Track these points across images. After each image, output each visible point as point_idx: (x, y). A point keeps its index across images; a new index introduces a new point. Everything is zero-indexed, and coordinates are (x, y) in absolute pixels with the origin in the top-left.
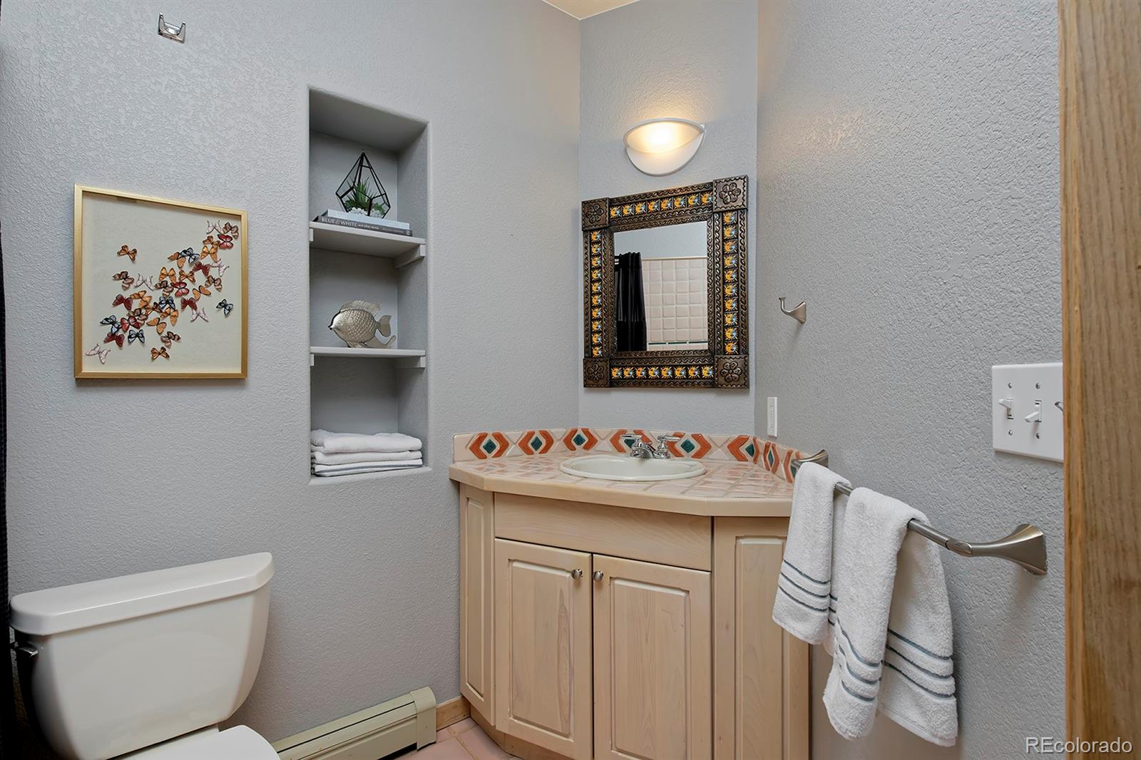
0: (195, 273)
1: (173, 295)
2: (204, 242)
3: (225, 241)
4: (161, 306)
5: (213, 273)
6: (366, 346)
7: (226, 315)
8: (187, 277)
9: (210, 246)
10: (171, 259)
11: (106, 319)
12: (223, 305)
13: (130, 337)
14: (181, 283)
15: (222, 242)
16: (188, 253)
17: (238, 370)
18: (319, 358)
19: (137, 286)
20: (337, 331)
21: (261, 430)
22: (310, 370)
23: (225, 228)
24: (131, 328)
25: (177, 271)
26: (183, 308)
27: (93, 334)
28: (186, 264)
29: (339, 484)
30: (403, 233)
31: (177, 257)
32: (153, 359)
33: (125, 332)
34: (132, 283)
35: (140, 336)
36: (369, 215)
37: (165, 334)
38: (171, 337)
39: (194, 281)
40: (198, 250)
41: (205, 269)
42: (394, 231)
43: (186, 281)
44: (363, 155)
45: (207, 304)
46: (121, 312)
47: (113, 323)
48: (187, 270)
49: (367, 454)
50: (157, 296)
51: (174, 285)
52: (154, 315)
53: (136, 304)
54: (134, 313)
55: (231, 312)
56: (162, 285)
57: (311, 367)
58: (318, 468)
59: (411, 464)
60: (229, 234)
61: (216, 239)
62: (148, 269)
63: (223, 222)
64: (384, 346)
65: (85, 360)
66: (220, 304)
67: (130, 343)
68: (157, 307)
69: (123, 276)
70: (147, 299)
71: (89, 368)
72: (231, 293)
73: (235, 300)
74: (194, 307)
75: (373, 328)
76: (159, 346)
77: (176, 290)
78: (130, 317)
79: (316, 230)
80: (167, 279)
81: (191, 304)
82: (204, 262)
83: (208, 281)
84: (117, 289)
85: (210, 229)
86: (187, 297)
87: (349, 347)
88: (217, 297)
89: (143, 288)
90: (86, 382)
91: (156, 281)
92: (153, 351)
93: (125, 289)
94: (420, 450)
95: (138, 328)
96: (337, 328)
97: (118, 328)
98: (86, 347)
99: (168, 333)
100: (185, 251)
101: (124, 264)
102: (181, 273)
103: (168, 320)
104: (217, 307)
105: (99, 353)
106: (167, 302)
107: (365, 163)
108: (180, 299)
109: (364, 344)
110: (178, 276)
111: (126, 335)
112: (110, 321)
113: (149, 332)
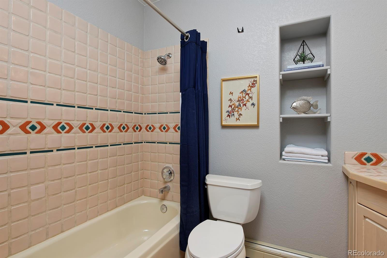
0: (246, 96)
1: (241, 103)
2: (248, 87)
3: (253, 85)
4: (238, 106)
5: (250, 95)
6: (307, 114)
7: (254, 107)
8: (244, 98)
9: (249, 88)
10: (240, 93)
11: (227, 111)
12: (253, 104)
13: (232, 115)
14: (243, 99)
15: (252, 85)
16: (244, 91)
17: (256, 124)
18: (284, 119)
19: (233, 102)
20: (293, 109)
21: (264, 142)
22: (280, 123)
23: (253, 81)
24: (232, 113)
25: (242, 96)
26: (243, 106)
27: (225, 115)
28: (244, 94)
29: (290, 164)
30: (319, 66)
31: (242, 92)
32: (236, 121)
33: (231, 114)
34: (232, 101)
35: (234, 115)
36: (304, 63)
37: (239, 114)
38: (241, 114)
39: (245, 98)
40: (246, 90)
41: (248, 94)
42: (315, 66)
43: (244, 99)
44: (304, 41)
45: (249, 104)
46: (230, 109)
47: (228, 112)
48: (244, 95)
49: (302, 155)
50: (237, 104)
51: (241, 100)
52: (237, 109)
53: (233, 107)
54: (232, 109)
55: (255, 106)
56: (239, 101)
57: (281, 122)
58: (283, 157)
59: (322, 161)
60: (255, 83)
61: (251, 85)
62: (235, 97)
63: (253, 80)
64: (315, 113)
65: (223, 121)
66: (252, 104)
67: (232, 117)
68: (237, 107)
69: (230, 100)
70: (235, 105)
71: (224, 123)
72: (255, 101)
73: (256, 103)
74: (246, 106)
75: (310, 106)
76: (238, 117)
77: (241, 101)
78: (232, 110)
79: (283, 75)
80: (240, 99)
81: (245, 105)
82: (248, 93)
83: (249, 98)
84: (229, 103)
85: (250, 83)
86: (244, 103)
87: (299, 114)
88: (251, 102)
89: (235, 102)
90: (224, 127)
91: (237, 100)
92: (236, 119)
93: (231, 103)
94: (327, 156)
95: (233, 113)
96: (293, 108)
97: (229, 113)
98: (223, 119)
99: (240, 113)
100: (243, 90)
101: (231, 97)
102: (243, 97)
103: (240, 110)
104: (251, 105)
105: (226, 120)
106: (240, 105)
107: (305, 44)
108: (242, 104)
109: (305, 113)
110: (242, 97)
111: (231, 115)
112: (228, 111)
113: (236, 113)
